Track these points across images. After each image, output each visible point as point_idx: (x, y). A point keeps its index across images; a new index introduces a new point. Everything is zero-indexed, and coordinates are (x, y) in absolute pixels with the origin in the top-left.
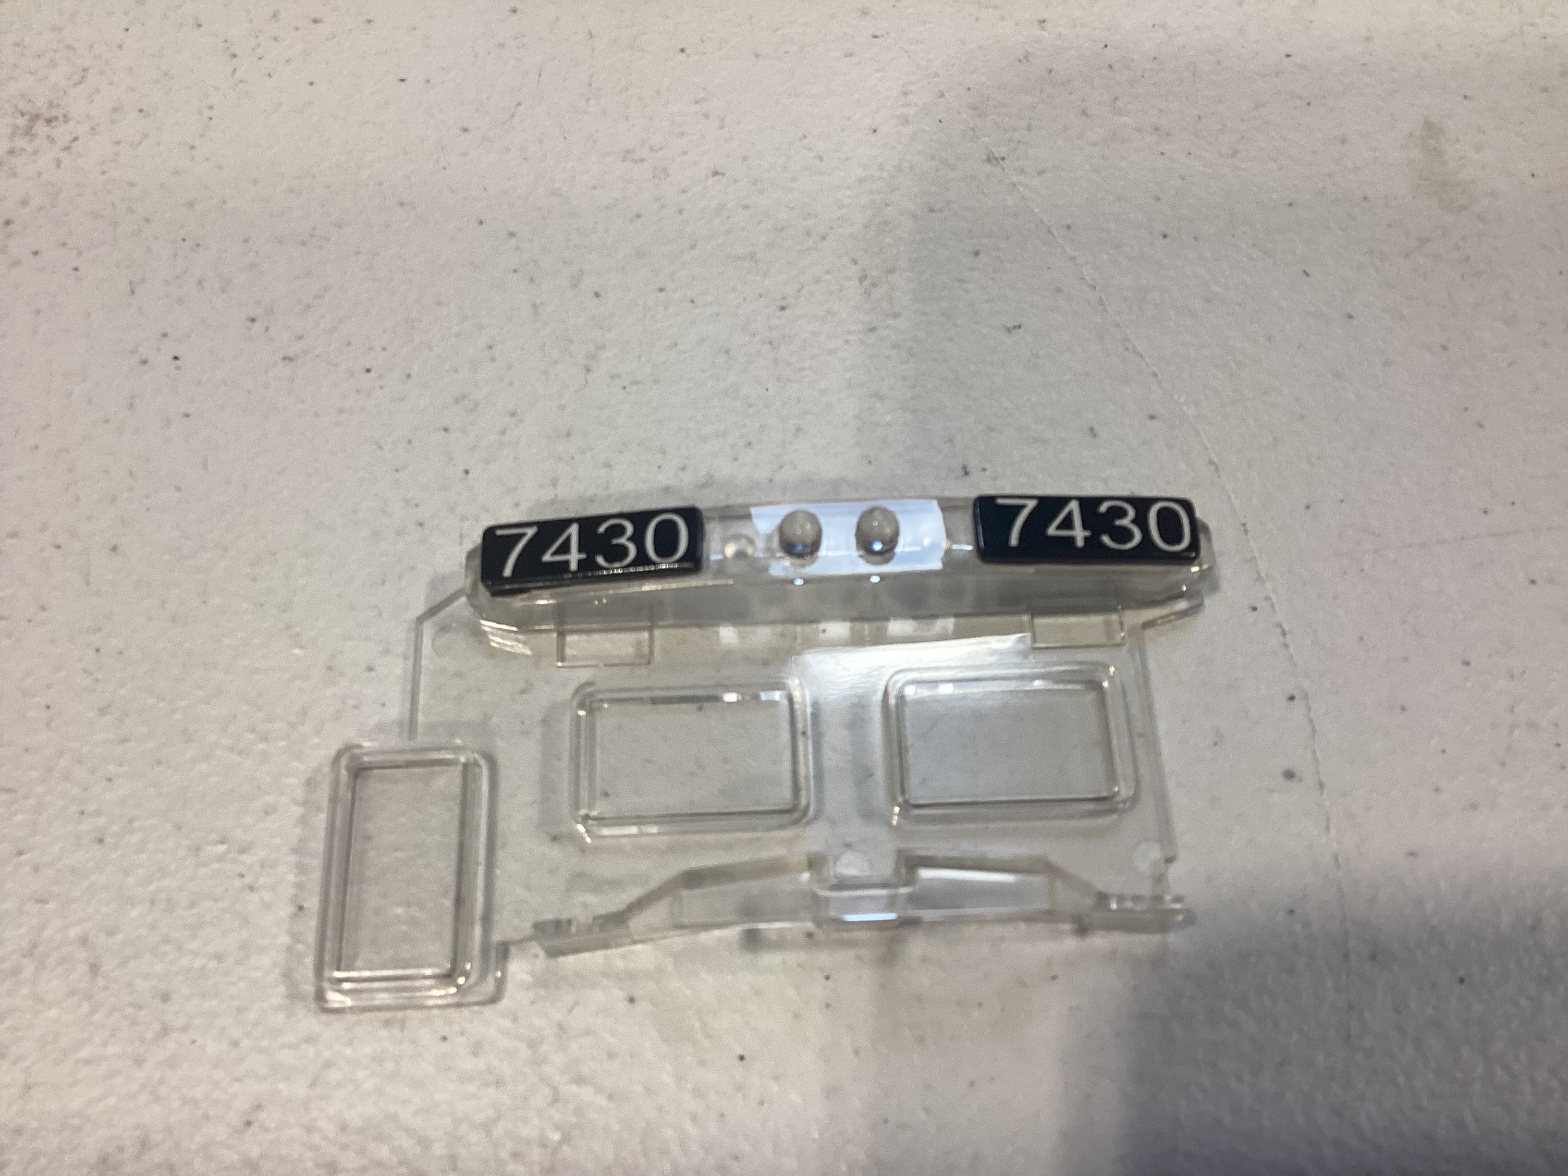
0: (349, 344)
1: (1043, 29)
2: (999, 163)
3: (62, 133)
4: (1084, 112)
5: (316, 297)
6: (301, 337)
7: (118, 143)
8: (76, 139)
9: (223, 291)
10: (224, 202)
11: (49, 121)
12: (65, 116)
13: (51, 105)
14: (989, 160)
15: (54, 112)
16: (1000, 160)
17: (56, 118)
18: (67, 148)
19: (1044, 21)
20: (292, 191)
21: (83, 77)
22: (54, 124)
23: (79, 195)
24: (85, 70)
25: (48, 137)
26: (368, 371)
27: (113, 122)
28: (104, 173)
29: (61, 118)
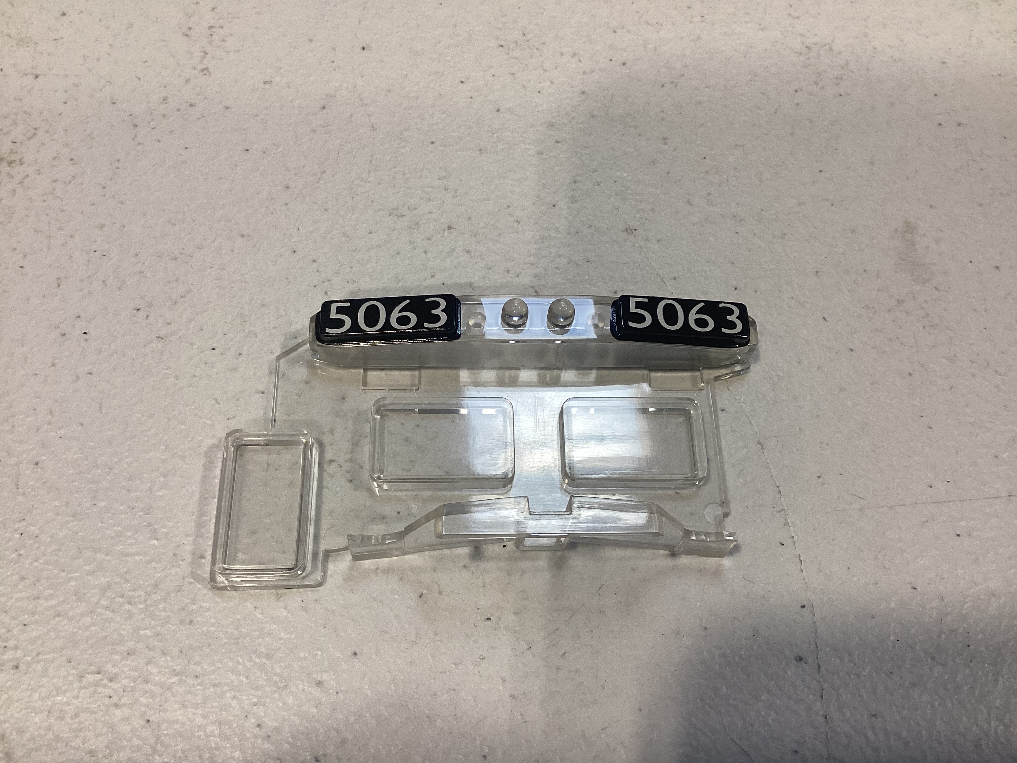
0: (202, 330)
1: (665, 144)
2: (632, 233)
3: (18, 171)
4: (689, 202)
5: (182, 297)
6: (170, 324)
7: (56, 181)
8: (27, 176)
9: (120, 289)
10: (124, 227)
11: (10, 163)
12: (20, 160)
13: (12, 152)
14: (626, 230)
15: (13, 157)
16: (633, 231)
17: (14, 161)
18: (20, 183)
19: (666, 139)
20: (169, 222)
21: (34, 134)
22: (13, 165)
23: (27, 216)
24: (36, 129)
25: (9, 174)
26: (214, 349)
27: (53, 166)
28: (44, 201)
29: (18, 162)
